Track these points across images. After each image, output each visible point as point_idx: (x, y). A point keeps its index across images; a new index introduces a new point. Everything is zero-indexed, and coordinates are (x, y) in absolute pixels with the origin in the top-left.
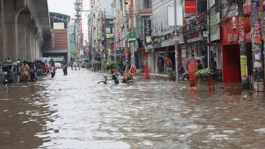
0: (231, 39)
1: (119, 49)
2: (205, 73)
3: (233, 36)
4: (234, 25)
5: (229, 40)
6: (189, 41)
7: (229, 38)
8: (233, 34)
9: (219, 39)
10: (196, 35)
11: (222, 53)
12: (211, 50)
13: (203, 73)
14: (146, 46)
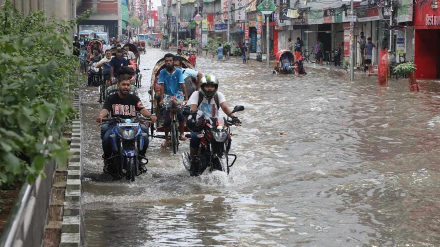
0: (430, 21)
1: (224, 22)
2: (408, 68)
3: (434, 17)
4: (436, 3)
5: (427, 23)
6: (361, 20)
7: (426, 19)
8: (434, 15)
9: (411, 20)
10: (373, 13)
11: (414, 40)
12: (395, 34)
13: (406, 68)
14: (282, 21)
